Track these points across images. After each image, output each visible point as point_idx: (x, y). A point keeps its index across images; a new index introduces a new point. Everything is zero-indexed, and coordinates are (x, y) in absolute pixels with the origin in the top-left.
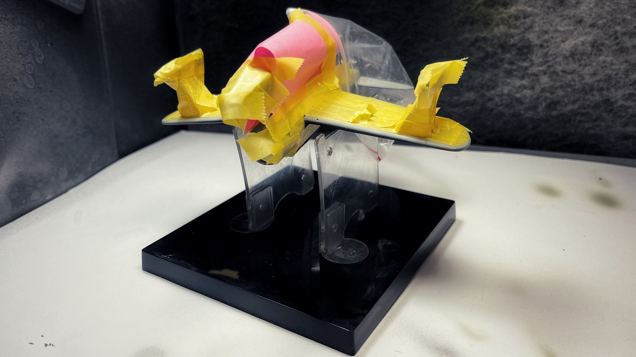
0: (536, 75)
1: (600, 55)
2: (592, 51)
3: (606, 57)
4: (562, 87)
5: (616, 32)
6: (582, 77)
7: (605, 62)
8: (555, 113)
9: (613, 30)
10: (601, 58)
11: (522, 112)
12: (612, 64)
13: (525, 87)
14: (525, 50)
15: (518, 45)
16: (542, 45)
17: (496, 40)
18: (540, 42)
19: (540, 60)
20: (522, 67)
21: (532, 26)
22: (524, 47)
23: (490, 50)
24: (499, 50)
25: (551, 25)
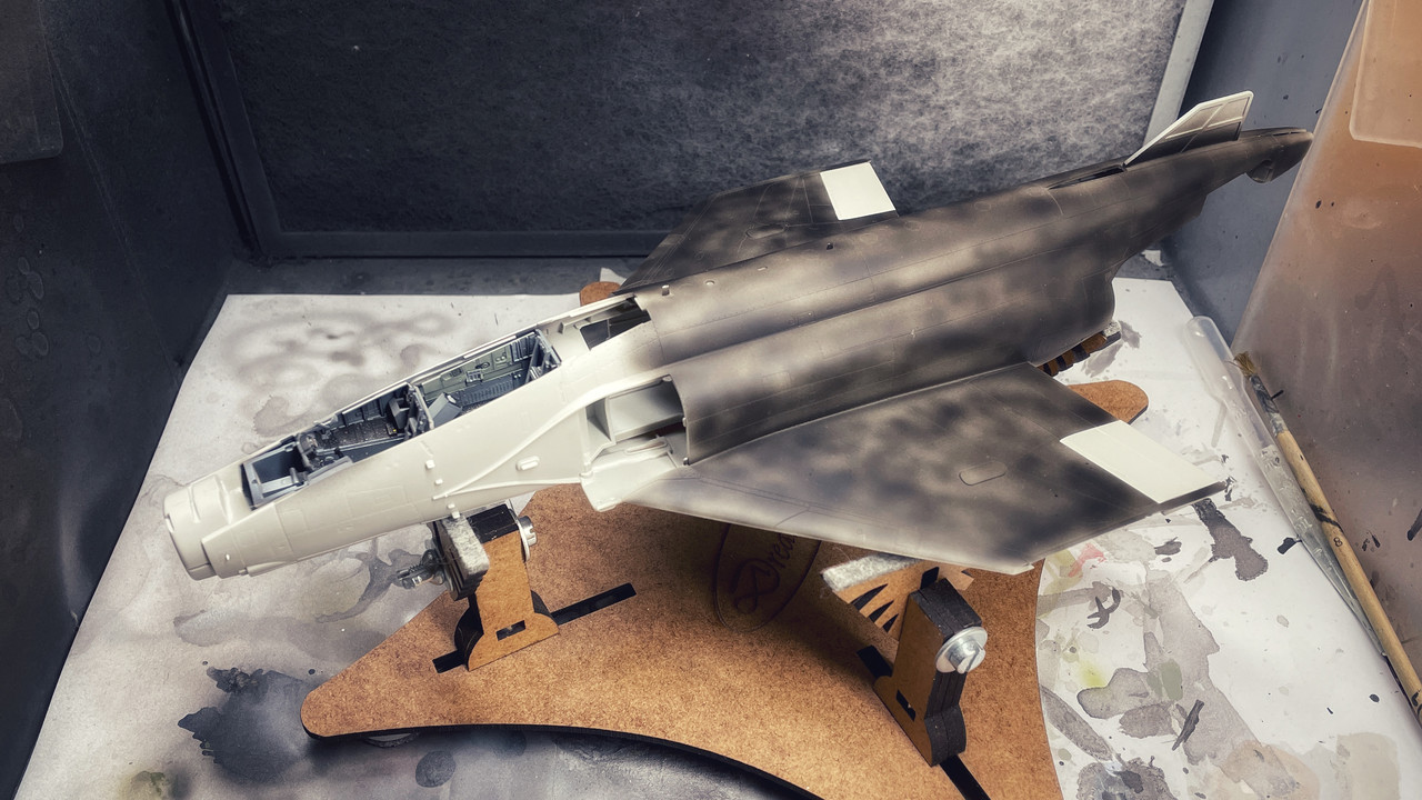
8: (969, 162)
11: (918, 165)
12: (1063, 83)
14: (926, 69)
15: (915, 62)
16: (954, 60)
17: (877, 55)
18: (951, 55)
19: (951, 84)
20: (919, 96)
21: (939, 29)
22: (926, 64)
23: (867, 72)
24: (883, 72)
25: (971, 27)
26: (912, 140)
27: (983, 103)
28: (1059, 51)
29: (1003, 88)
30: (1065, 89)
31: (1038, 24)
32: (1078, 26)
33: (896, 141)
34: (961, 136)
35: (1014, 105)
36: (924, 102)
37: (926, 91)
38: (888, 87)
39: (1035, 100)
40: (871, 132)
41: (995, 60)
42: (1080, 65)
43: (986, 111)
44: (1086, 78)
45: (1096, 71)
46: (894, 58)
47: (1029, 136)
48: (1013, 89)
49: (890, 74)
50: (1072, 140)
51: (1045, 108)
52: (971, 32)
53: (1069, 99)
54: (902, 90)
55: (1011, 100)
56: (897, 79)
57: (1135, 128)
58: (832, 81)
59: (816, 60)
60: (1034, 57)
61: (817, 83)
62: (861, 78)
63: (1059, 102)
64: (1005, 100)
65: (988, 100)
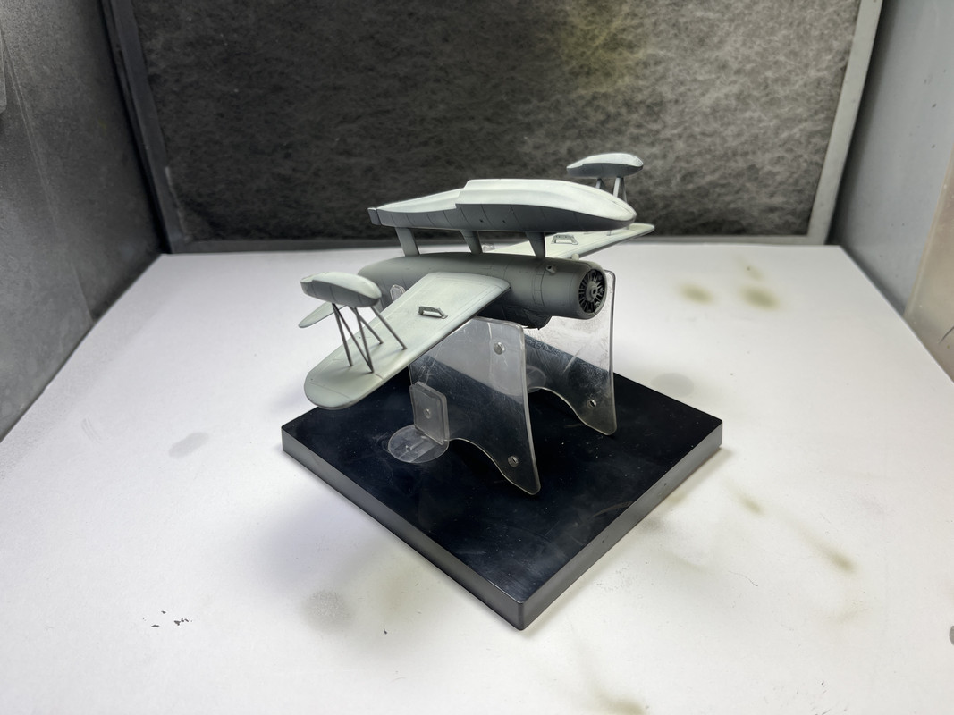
0: (669, 140)
1: (746, 110)
2: (738, 105)
3: (753, 113)
4: (700, 154)
5: (766, 79)
6: (724, 139)
7: (751, 118)
9: (762, 76)
10: (747, 114)
13: (655, 157)
15: (649, 101)
16: (677, 101)
17: (619, 96)
18: (674, 97)
19: (675, 120)
20: (651, 131)
21: (663, 77)
38: (627, 123)
39: (738, 134)
41: (707, 101)
42: (772, 105)
43: (703, 143)
44: (777, 117)
45: (785, 110)
46: (632, 99)
47: (734, 165)
48: (722, 125)
49: (629, 112)
50: (767, 168)
51: (746, 141)
52: (688, 78)
53: (765, 134)
54: (639, 126)
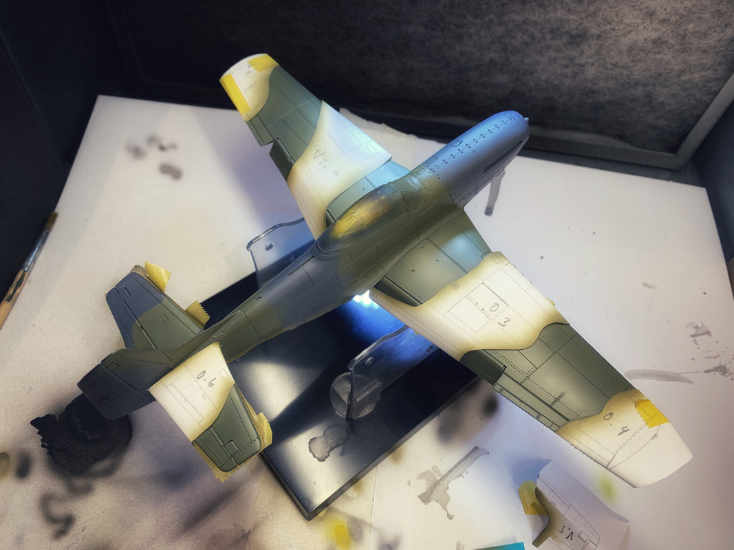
14: (578, 39)
15: (573, 33)
16: (599, 36)
17: (548, 25)
18: (598, 32)
19: (592, 52)
20: (569, 56)
21: (595, 14)
22: (580, 36)
23: (538, 34)
24: (549, 36)
25: (617, 15)
26: (556, 82)
27: (610, 67)
28: (672, 41)
29: (626, 59)
30: (667, 67)
31: (664, 21)
32: (691, 27)
33: (546, 81)
34: (589, 85)
35: (631, 71)
36: (571, 60)
37: (574, 53)
38: (549, 47)
39: (645, 70)
40: (531, 73)
41: (626, 41)
42: (683, 52)
43: (612, 72)
44: (685, 62)
45: (693, 59)
46: (558, 28)
47: (633, 92)
48: (633, 61)
49: (553, 38)
50: (661, 99)
51: (651, 76)
52: (615, 19)
53: (668, 73)
54: (558, 50)
55: (629, 67)
56: (557, 42)
57: (704, 98)
58: (514, 37)
59: (505, 22)
60: (654, 42)
61: (503, 36)
62: (533, 38)
63: (660, 74)
64: (626, 67)
65: (615, 65)
